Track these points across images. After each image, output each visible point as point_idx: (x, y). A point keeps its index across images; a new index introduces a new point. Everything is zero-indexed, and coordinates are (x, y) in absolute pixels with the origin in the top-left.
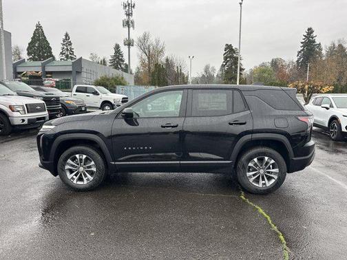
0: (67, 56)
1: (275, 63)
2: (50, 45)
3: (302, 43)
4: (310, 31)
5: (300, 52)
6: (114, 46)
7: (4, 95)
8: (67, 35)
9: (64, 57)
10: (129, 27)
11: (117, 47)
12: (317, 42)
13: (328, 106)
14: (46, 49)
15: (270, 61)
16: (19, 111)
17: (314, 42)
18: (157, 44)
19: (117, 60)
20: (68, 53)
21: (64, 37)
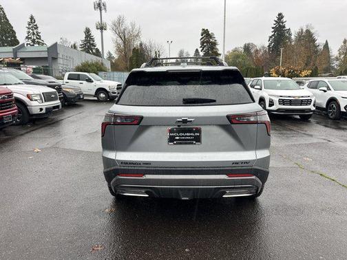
0: (34, 41)
1: (247, 48)
2: (14, 29)
3: (273, 28)
4: (280, 16)
5: (271, 37)
6: (84, 30)
7: (15, 84)
8: (32, 18)
9: (30, 42)
10: (101, 10)
11: (88, 31)
12: (287, 28)
13: (325, 89)
14: (9, 33)
15: (242, 46)
16: (36, 100)
17: (284, 27)
18: (133, 28)
19: (89, 45)
20: (35, 38)
21: (29, 20)
